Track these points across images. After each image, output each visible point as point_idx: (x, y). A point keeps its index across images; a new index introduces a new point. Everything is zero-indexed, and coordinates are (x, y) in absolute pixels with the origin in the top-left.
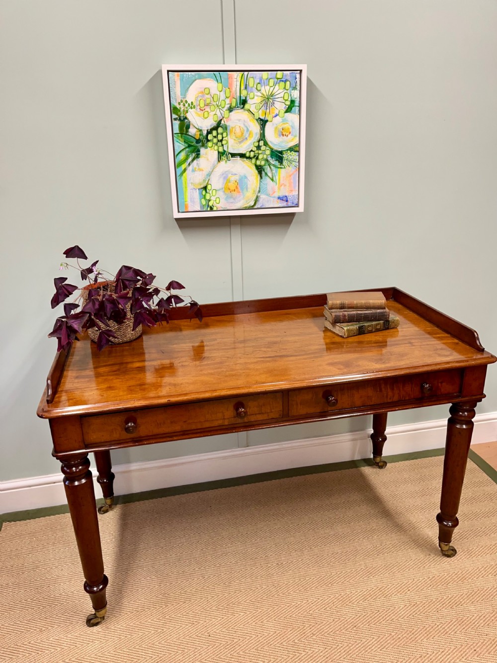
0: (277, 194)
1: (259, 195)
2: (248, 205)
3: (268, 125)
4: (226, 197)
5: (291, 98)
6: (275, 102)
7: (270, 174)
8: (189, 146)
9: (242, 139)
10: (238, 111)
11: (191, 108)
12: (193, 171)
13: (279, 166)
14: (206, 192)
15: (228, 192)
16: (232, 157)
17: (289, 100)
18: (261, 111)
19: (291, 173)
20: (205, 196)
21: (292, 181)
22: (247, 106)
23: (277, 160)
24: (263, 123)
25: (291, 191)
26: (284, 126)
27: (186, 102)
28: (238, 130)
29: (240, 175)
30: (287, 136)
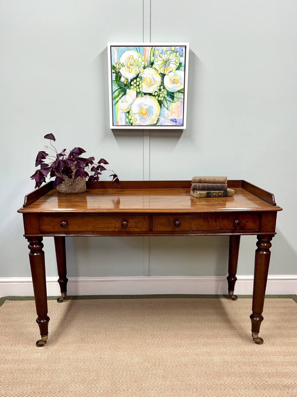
0: (170, 118)
1: (159, 117)
2: (152, 123)
3: (166, 77)
4: (140, 118)
5: (180, 62)
6: (170, 64)
7: (166, 106)
8: (121, 88)
9: (151, 85)
10: (148, 69)
11: (123, 67)
12: (122, 102)
13: (172, 101)
14: (129, 115)
15: (141, 115)
16: (144, 95)
17: (179, 62)
18: (161, 69)
19: (179, 105)
20: (128, 117)
21: (179, 110)
22: (154, 66)
23: (170, 98)
24: (163, 75)
25: (179, 116)
26: (175, 78)
27: (120, 63)
28: (148, 80)
29: (149, 106)
30: (177, 83)
